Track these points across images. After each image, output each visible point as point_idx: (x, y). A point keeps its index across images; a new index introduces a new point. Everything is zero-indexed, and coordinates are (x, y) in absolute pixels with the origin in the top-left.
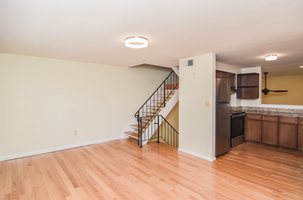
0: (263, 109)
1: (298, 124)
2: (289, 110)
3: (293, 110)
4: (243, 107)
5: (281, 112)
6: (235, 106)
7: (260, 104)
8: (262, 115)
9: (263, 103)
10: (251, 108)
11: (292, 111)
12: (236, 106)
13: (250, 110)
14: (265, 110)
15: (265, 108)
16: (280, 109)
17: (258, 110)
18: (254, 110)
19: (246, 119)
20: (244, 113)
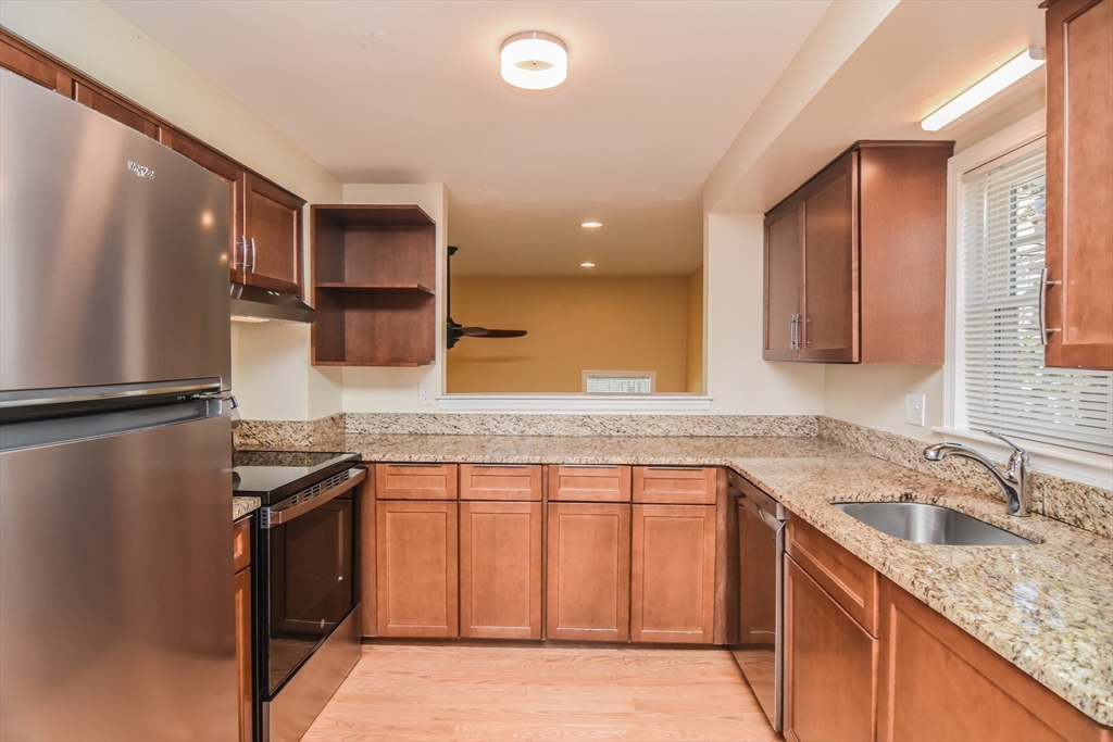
0: (453, 422)
1: (631, 503)
2: (572, 420)
3: (587, 420)
4: (352, 416)
5: (540, 435)
6: (304, 415)
7: (439, 395)
8: (458, 464)
9: (454, 386)
10: (397, 417)
11: (584, 425)
12: (305, 418)
13: (390, 431)
14: (466, 428)
15: (467, 416)
16: (533, 421)
17: (432, 428)
18: (410, 434)
19: (369, 502)
20: (356, 462)
